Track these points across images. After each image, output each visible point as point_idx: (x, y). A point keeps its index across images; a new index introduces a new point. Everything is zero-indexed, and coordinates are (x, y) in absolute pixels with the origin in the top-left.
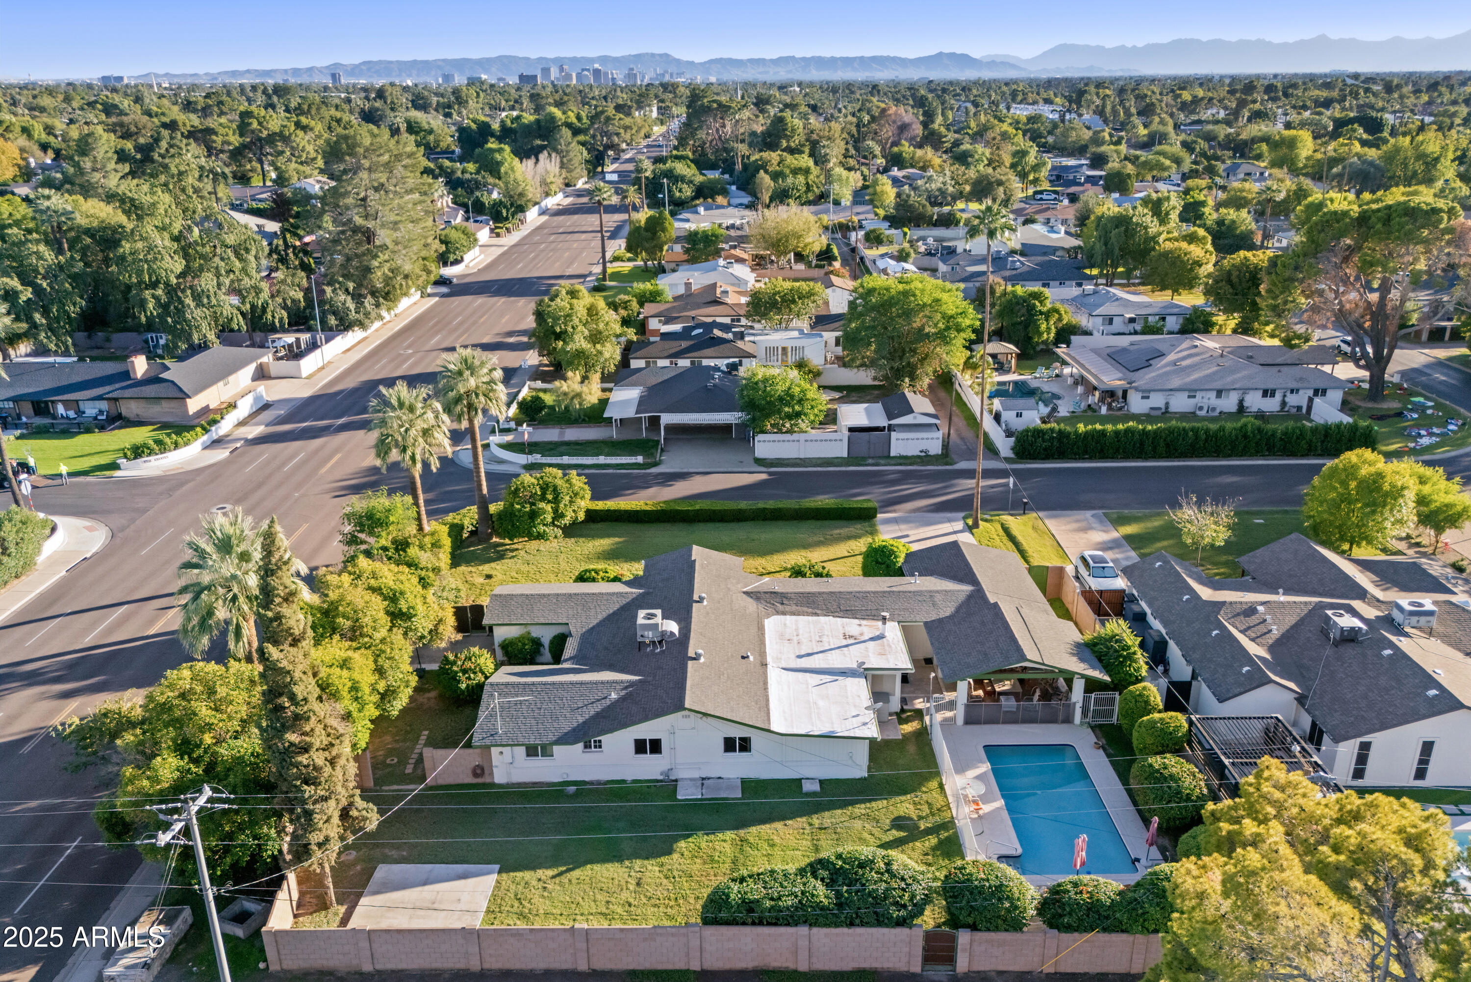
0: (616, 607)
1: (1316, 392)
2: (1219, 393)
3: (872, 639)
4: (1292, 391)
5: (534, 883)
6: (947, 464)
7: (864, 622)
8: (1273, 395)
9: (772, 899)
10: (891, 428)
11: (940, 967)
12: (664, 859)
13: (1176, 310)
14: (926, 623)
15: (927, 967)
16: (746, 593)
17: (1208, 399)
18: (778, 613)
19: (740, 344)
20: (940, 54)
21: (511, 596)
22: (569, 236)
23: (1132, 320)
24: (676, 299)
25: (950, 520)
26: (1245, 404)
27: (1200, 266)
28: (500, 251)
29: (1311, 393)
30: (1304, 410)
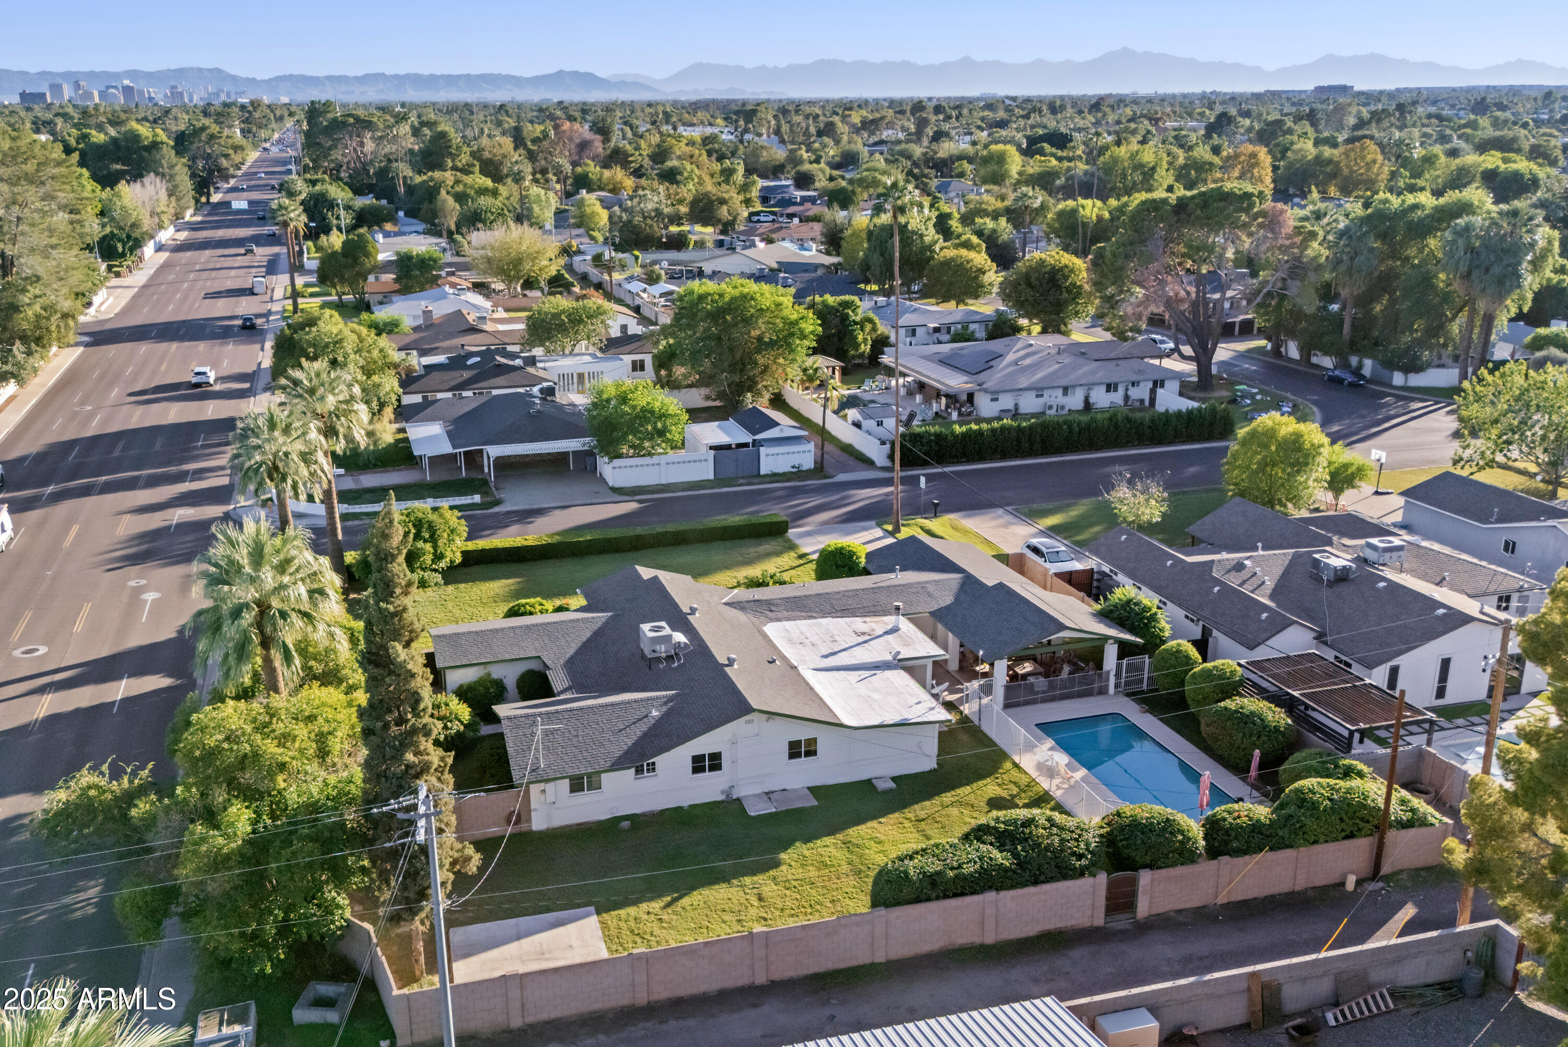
0: (588, 634)
1: (1155, 385)
2: (1066, 390)
3: (887, 633)
4: (1133, 384)
5: (645, 917)
6: (826, 477)
7: (867, 619)
8: (1116, 390)
9: (952, 869)
10: (757, 444)
11: (1121, 917)
12: (772, 873)
13: (977, 318)
14: (931, 613)
15: (1109, 919)
16: (725, 604)
17: (1055, 398)
18: (772, 620)
19: (531, 370)
20: (561, 72)
21: (457, 634)
22: (214, 274)
23: (937, 330)
24: (416, 329)
25: (865, 529)
26: (1091, 400)
27: (984, 273)
28: (131, 293)
29: (1150, 385)
30: (1147, 403)
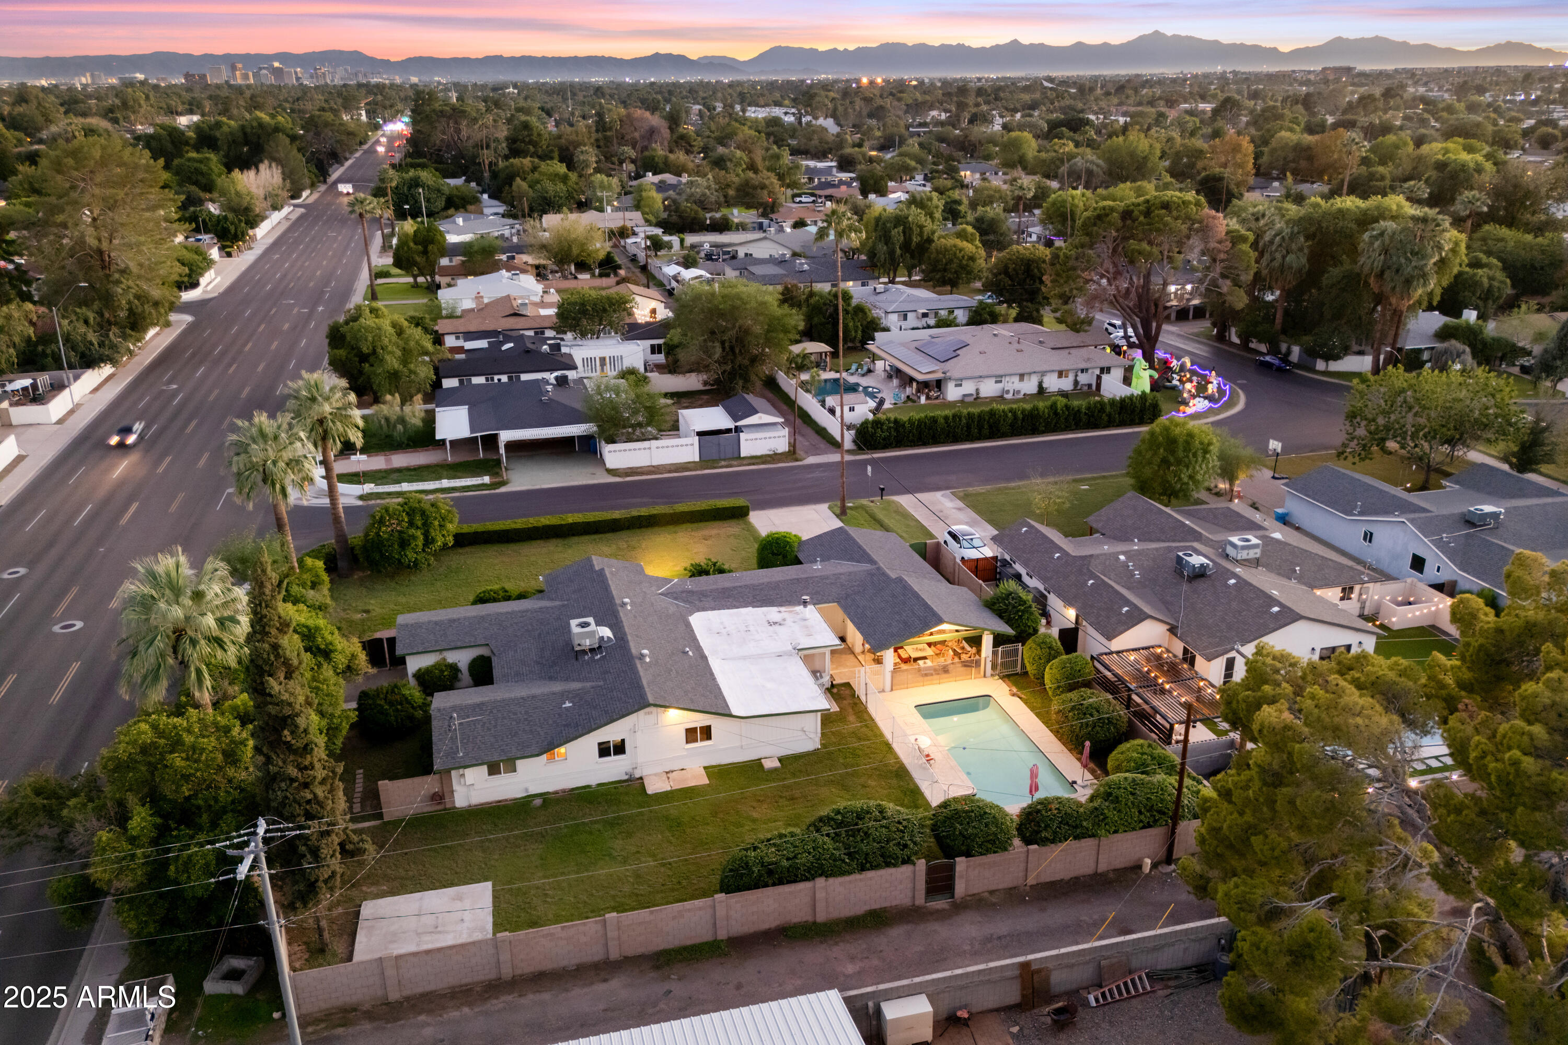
1: (1102, 370)
2: (1022, 376)
4: (1082, 371)
5: (533, 891)
8: (1067, 375)
9: (788, 859)
11: (940, 898)
13: (962, 303)
15: (928, 900)
16: (661, 594)
17: (1012, 383)
18: (699, 610)
19: (557, 357)
20: (657, 55)
21: (419, 624)
23: (925, 315)
24: (468, 312)
26: (1045, 385)
27: (973, 261)
28: (238, 272)
29: (1098, 372)
30: (1094, 387)
